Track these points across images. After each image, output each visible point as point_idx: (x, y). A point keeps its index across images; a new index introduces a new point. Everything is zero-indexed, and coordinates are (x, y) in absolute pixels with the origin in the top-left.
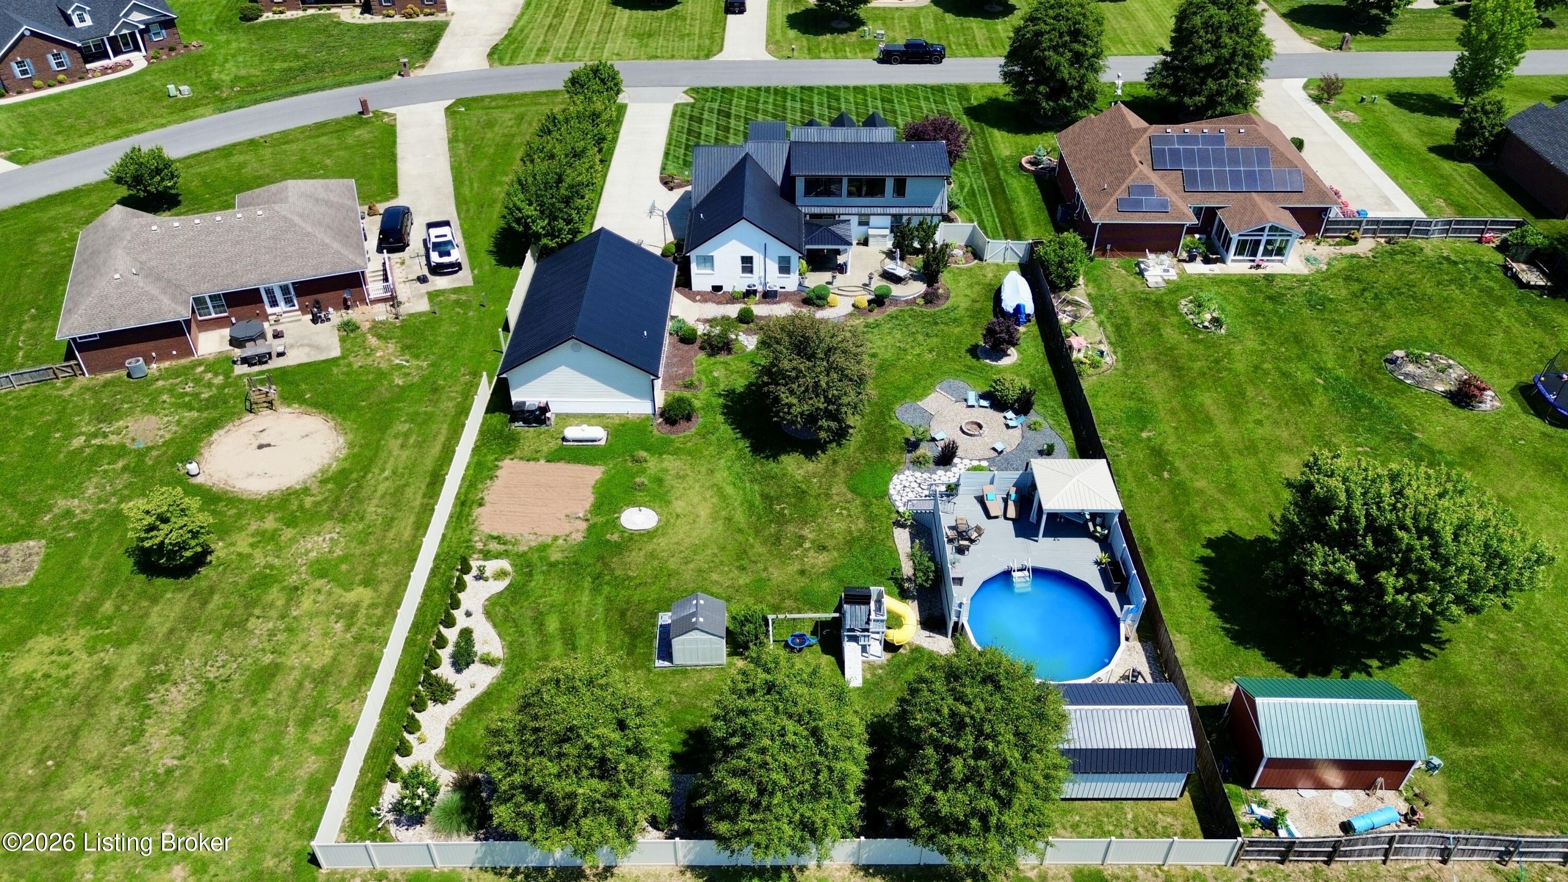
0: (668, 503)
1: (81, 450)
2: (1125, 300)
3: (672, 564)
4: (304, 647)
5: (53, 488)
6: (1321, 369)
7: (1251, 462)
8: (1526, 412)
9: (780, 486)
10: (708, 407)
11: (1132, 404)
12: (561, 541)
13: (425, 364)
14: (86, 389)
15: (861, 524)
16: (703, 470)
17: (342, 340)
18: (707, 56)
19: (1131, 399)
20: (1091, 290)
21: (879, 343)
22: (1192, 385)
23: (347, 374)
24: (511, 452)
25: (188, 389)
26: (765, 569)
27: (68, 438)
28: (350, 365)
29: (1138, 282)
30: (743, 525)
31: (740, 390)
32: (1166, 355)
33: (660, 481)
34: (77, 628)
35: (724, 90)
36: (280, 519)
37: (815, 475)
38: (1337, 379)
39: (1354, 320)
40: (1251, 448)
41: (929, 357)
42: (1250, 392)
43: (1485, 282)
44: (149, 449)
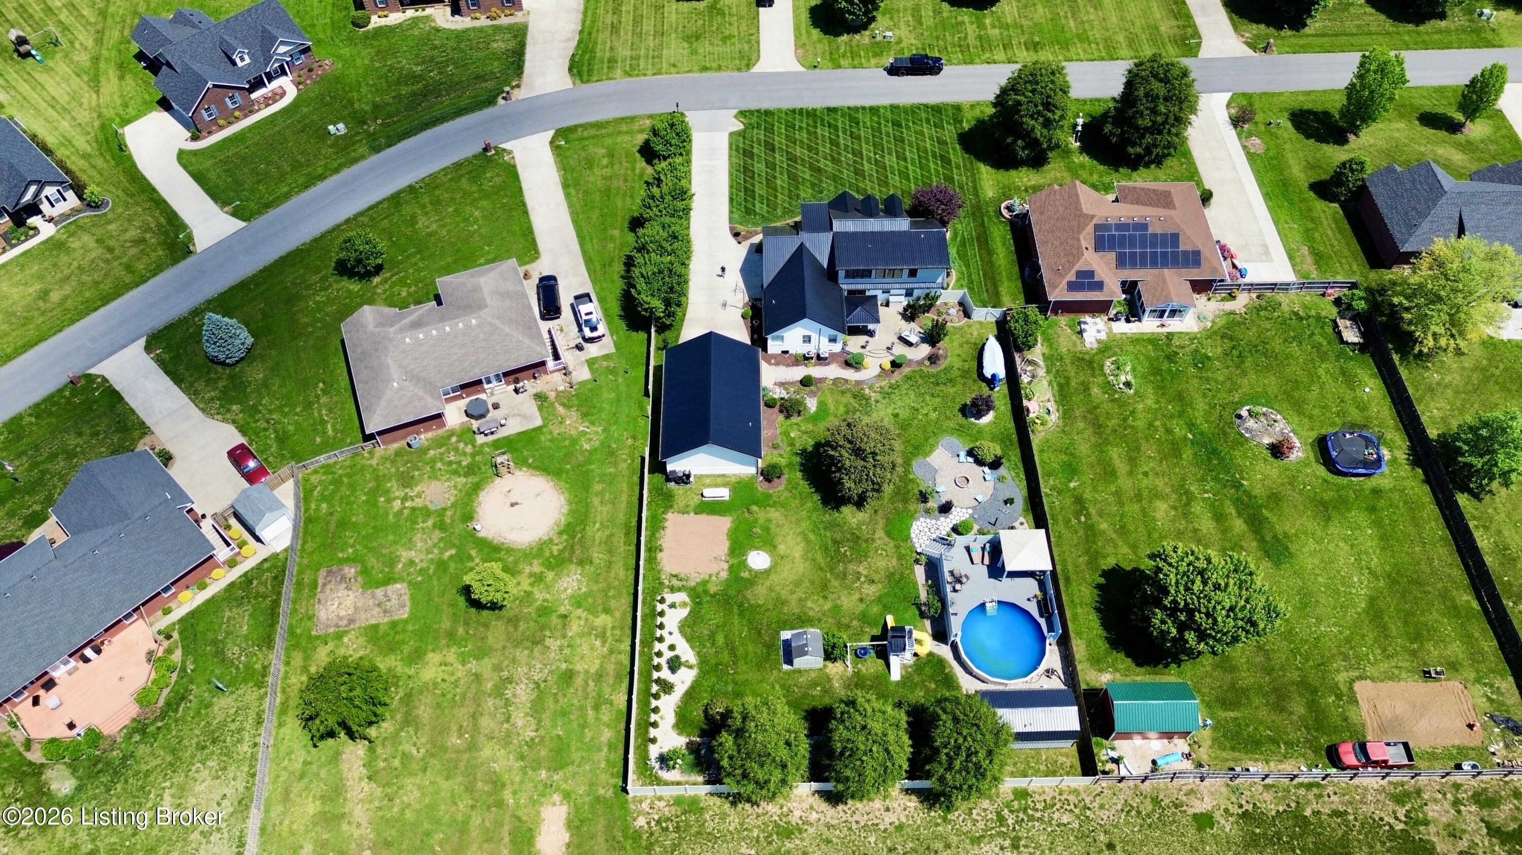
0: (775, 547)
1: (400, 512)
2: (1068, 361)
3: (784, 594)
4: (582, 658)
5: (395, 542)
6: (1193, 425)
7: (1136, 507)
8: (1317, 461)
9: (843, 532)
10: (790, 465)
11: (1066, 458)
12: (714, 578)
13: (600, 429)
14: (385, 459)
15: (894, 562)
16: (793, 519)
17: (540, 408)
18: (748, 66)
19: (1066, 454)
20: (1046, 351)
21: (899, 403)
22: (1106, 442)
23: (551, 441)
24: (671, 507)
25: (452, 458)
26: (839, 598)
27: (389, 501)
28: (551, 433)
29: (1078, 342)
30: (823, 565)
31: (810, 449)
32: (1091, 413)
33: (767, 529)
34: (448, 646)
35: (768, 113)
36: (543, 564)
37: (863, 523)
38: (1202, 434)
39: (1221, 378)
40: (1138, 497)
41: (933, 415)
42: (1144, 446)
43: (1318, 338)
44: (444, 509)
